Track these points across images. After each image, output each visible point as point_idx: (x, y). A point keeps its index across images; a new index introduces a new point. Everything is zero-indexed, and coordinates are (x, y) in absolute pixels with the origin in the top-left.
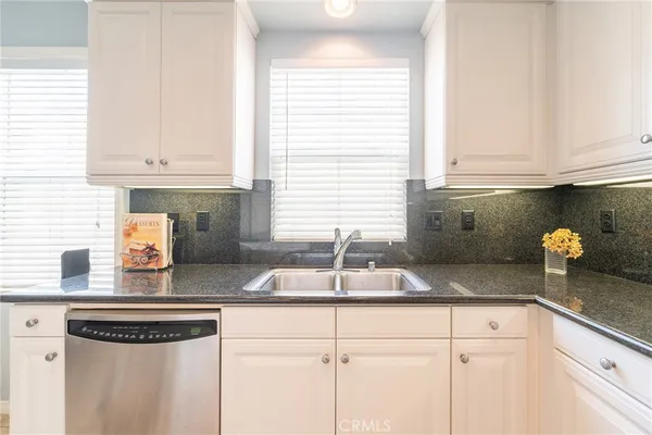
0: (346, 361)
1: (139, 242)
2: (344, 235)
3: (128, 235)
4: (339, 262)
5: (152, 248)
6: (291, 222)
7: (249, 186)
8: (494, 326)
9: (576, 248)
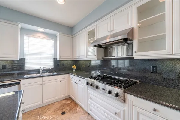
2: (42, 68)
4: (41, 72)
6: (28, 66)
8: (64, 77)
9: (75, 68)
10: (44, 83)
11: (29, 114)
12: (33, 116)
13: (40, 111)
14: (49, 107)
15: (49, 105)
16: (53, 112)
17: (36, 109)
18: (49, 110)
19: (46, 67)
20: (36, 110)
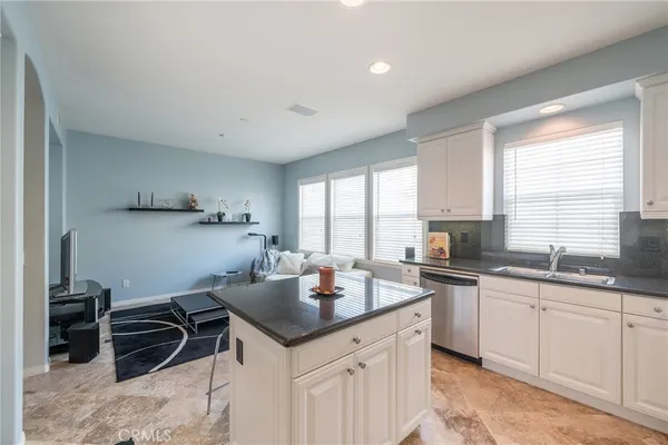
0: (544, 310)
1: (437, 245)
3: (431, 242)
4: (553, 266)
5: (442, 249)
7: (491, 219)
10: (543, 303)
11: (495, 380)
12: (498, 391)
13: (526, 394)
14: (559, 405)
15: (566, 400)
16: (560, 429)
17: (518, 381)
18: (554, 413)
19: (567, 249)
20: (517, 385)
